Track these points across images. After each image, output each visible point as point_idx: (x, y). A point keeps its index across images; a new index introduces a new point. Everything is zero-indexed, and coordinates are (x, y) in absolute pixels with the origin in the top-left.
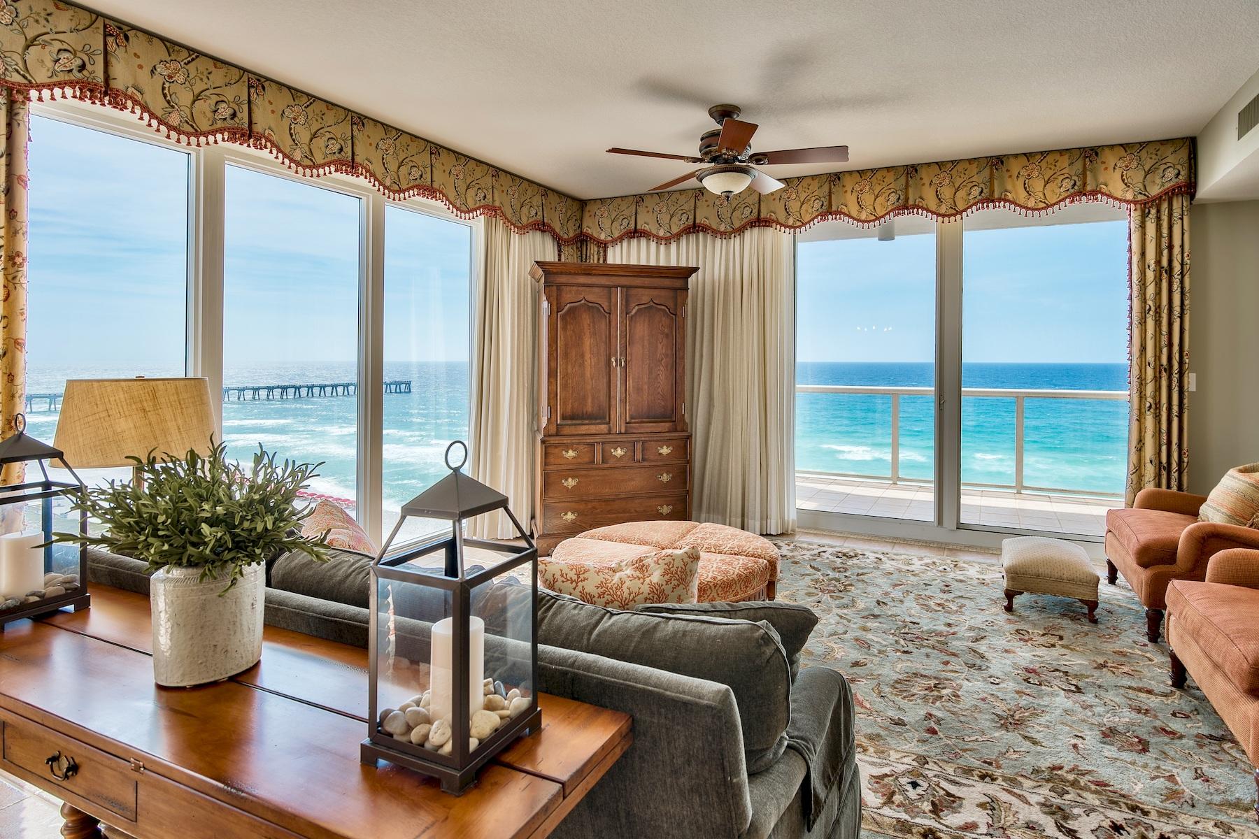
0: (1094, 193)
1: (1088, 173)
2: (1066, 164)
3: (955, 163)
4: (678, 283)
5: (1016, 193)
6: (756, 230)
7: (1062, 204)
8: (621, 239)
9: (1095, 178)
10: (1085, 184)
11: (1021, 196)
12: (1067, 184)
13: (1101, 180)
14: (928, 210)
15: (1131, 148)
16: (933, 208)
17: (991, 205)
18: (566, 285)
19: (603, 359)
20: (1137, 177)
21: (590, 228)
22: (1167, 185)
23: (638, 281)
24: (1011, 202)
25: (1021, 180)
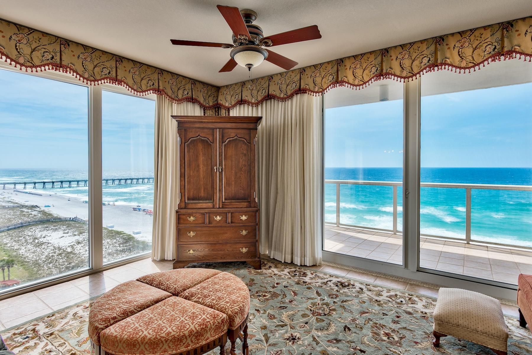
0: (510, 53)
1: (505, 40)
2: (489, 35)
3: (412, 44)
4: (251, 126)
5: (453, 59)
6: (299, 95)
7: (486, 63)
8: (235, 105)
9: (511, 42)
10: (503, 48)
11: (457, 60)
12: (489, 49)
13: (515, 42)
14: (395, 75)
16: (398, 73)
17: (436, 68)
18: (189, 128)
19: (210, 167)
21: (222, 101)
23: (229, 125)
24: (449, 65)
25: (456, 50)
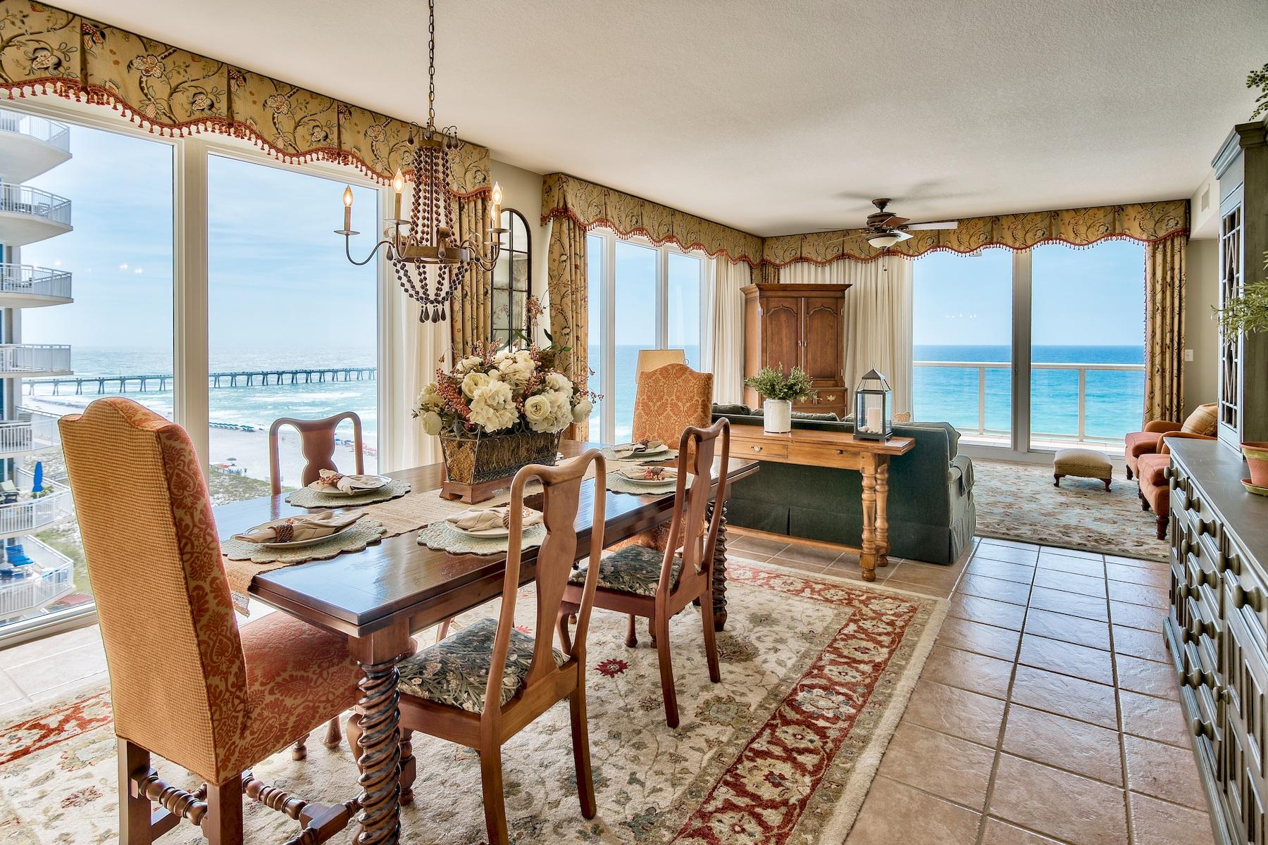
0: (1121, 234)
1: (1117, 222)
2: (1102, 216)
3: (1025, 215)
4: (839, 294)
5: (1068, 235)
6: (887, 258)
7: (1099, 241)
8: (790, 263)
9: (1122, 226)
10: (1114, 229)
11: (1072, 236)
12: (1103, 229)
13: (1126, 226)
14: (1007, 245)
15: (1145, 206)
16: (1010, 244)
17: (1050, 242)
18: (772, 297)
19: (794, 341)
20: (1150, 225)
21: (769, 256)
22: (1170, 230)
23: (814, 294)
24: (1064, 241)
25: (1071, 226)
